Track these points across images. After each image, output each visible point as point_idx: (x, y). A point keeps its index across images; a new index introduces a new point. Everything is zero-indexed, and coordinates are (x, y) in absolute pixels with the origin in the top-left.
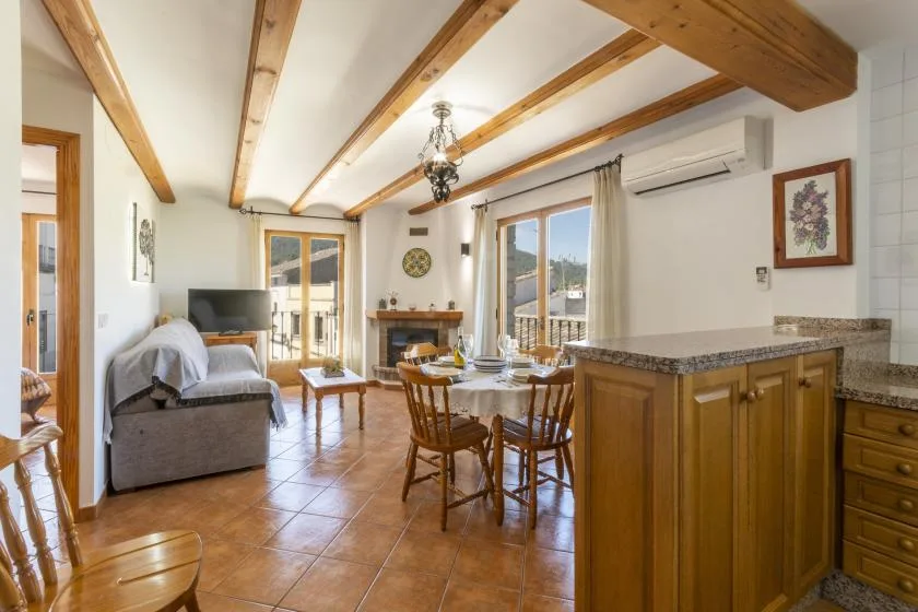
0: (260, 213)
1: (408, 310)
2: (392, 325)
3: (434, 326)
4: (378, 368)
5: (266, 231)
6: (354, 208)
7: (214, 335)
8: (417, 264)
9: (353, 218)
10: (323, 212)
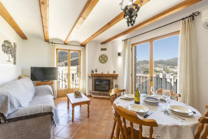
0: (55, 43)
1: (101, 73)
2: (96, 78)
3: (109, 79)
4: (91, 91)
5: (57, 49)
6: (84, 42)
7: (40, 82)
8: (103, 59)
9: (83, 45)
10: (74, 43)
